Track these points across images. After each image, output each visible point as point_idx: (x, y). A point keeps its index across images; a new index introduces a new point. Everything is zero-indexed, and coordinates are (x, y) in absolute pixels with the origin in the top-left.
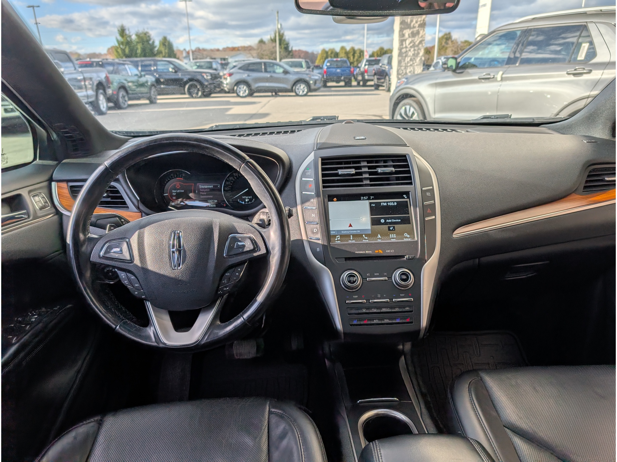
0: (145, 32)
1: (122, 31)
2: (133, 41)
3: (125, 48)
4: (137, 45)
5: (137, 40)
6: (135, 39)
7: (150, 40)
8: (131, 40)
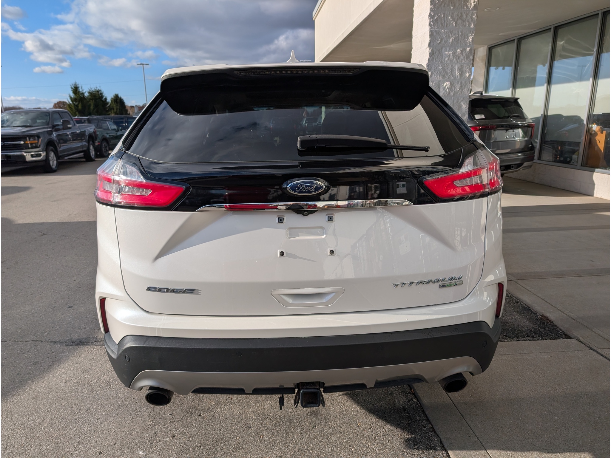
0: (98, 90)
1: (76, 90)
2: (86, 97)
3: (79, 104)
4: (89, 101)
5: (90, 97)
6: (88, 96)
7: (102, 97)
8: (84, 97)
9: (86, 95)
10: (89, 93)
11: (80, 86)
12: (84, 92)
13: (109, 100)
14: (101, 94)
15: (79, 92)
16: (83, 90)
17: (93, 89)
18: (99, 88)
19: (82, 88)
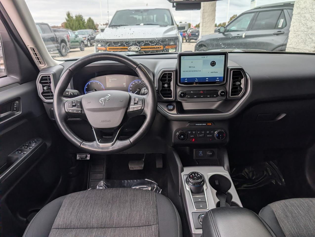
0: (80, 15)
1: (68, 15)
5: (76, 19)
7: (82, 19)
8: (73, 19)
9: (74, 18)
10: (76, 17)
11: (70, 13)
12: (73, 16)
13: (86, 21)
14: (82, 17)
15: (70, 16)
16: (72, 15)
17: (78, 15)
18: (80, 14)
19: (72, 14)
